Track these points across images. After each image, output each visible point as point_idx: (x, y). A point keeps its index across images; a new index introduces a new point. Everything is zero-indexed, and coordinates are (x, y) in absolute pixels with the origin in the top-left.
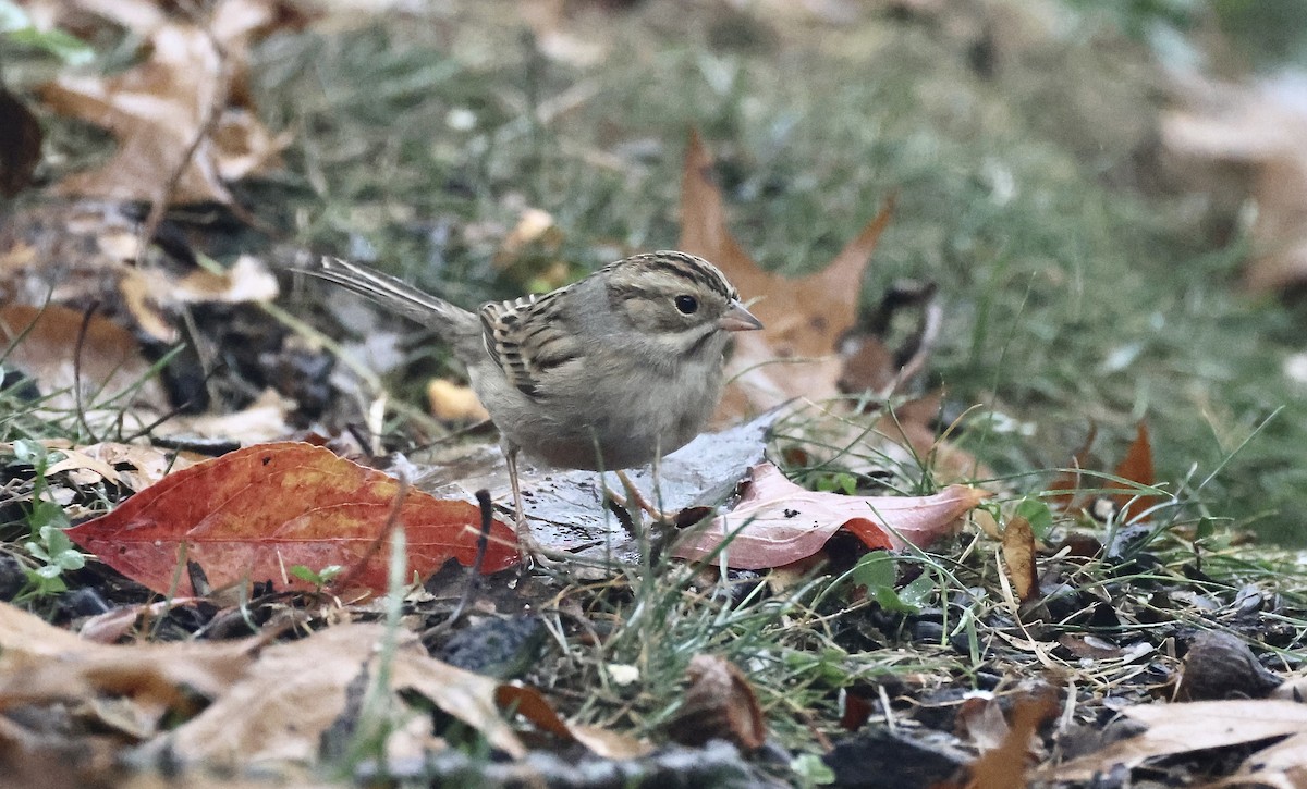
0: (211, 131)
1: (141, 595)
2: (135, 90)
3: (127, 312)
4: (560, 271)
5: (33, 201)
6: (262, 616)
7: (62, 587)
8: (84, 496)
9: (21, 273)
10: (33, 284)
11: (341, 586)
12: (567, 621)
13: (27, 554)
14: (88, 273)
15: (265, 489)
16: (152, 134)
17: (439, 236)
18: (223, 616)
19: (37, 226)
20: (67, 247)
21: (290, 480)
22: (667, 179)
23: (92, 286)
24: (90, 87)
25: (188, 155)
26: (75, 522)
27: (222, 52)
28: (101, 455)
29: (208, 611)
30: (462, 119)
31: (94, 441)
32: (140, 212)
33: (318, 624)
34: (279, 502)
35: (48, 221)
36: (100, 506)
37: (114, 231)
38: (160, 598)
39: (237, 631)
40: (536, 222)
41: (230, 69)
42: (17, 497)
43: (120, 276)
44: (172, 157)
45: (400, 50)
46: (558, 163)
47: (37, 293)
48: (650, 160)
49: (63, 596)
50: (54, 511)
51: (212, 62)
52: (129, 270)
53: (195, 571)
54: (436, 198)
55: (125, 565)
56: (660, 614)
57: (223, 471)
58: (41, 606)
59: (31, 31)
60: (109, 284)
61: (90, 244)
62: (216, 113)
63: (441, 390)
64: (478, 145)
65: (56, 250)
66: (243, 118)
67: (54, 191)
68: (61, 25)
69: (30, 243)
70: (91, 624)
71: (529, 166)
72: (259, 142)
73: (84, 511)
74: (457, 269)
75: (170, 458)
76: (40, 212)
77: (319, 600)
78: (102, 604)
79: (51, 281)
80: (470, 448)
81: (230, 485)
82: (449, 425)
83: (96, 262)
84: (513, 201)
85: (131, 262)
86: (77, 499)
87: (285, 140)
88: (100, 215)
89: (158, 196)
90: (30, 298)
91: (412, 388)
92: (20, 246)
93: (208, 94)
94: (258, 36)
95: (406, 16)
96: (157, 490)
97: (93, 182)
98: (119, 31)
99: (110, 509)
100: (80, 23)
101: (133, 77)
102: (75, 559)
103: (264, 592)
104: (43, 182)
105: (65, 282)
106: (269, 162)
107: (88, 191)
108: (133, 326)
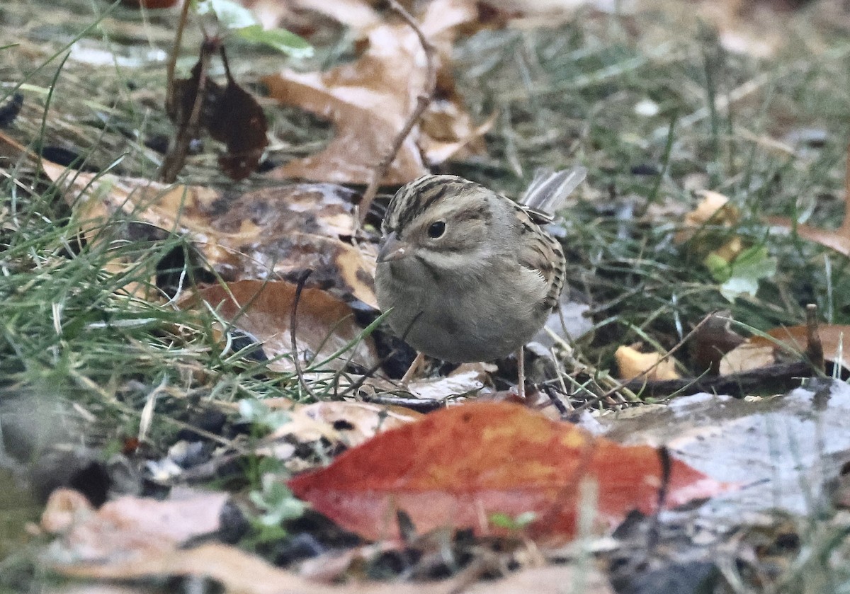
0: (418, 119)
1: (353, 541)
2: (349, 83)
3: (343, 284)
4: (735, 246)
5: (257, 184)
6: (464, 559)
7: (282, 533)
8: (304, 451)
9: (246, 249)
10: (259, 258)
11: (537, 531)
12: (740, 565)
13: (251, 504)
14: (308, 249)
15: (464, 444)
16: (367, 122)
17: (626, 215)
18: (428, 560)
19: (263, 206)
20: (289, 225)
21: (488, 434)
22: (834, 162)
23: (312, 261)
24: (311, 80)
25: (399, 143)
26: (295, 474)
27: (427, 48)
28: (320, 413)
29: (414, 555)
30: (647, 108)
31: (312, 401)
32: (355, 192)
33: (514, 566)
34: (478, 453)
35: (272, 202)
36: (318, 460)
37: (332, 210)
38: (369, 543)
39: (440, 572)
40: (714, 202)
41: (437, 62)
42: (243, 452)
43: (339, 251)
44: (384, 143)
45: (592, 45)
46: (734, 148)
47: (262, 266)
48: (816, 144)
49: (283, 541)
50: (275, 464)
51: (421, 57)
52: (346, 245)
53: (404, 520)
54: (623, 180)
55: (338, 513)
56: (823, 558)
57: (427, 427)
58: (264, 550)
59: (257, 29)
60: (327, 259)
61: (310, 223)
62: (424, 103)
63: (628, 354)
64: (662, 132)
65: (280, 228)
66: (450, 108)
67: (277, 174)
68: (284, 24)
69: (255, 222)
70: (309, 567)
71: (708, 150)
72: (462, 130)
73: (302, 464)
74: (642, 244)
75: (382, 415)
76: (264, 193)
77: (516, 544)
78: (317, 548)
79: (274, 256)
80: (653, 406)
81: (433, 440)
82: (635, 387)
83: (316, 239)
84: (692, 182)
85: (346, 239)
86: (297, 453)
87: (485, 128)
88: (319, 196)
89: (371, 178)
90: (255, 271)
91: (601, 352)
92: (246, 223)
93: (417, 85)
94: (463, 32)
95: (597, 14)
96: (370, 445)
97: (313, 166)
98: (338, 28)
99: (327, 463)
100: (303, 21)
101: (349, 71)
102: (295, 507)
103: (464, 537)
104: (268, 166)
105: (287, 256)
106: (470, 147)
107: (309, 175)
108: (349, 297)
